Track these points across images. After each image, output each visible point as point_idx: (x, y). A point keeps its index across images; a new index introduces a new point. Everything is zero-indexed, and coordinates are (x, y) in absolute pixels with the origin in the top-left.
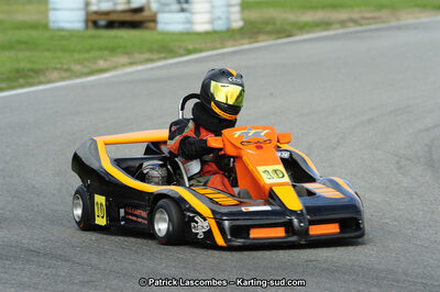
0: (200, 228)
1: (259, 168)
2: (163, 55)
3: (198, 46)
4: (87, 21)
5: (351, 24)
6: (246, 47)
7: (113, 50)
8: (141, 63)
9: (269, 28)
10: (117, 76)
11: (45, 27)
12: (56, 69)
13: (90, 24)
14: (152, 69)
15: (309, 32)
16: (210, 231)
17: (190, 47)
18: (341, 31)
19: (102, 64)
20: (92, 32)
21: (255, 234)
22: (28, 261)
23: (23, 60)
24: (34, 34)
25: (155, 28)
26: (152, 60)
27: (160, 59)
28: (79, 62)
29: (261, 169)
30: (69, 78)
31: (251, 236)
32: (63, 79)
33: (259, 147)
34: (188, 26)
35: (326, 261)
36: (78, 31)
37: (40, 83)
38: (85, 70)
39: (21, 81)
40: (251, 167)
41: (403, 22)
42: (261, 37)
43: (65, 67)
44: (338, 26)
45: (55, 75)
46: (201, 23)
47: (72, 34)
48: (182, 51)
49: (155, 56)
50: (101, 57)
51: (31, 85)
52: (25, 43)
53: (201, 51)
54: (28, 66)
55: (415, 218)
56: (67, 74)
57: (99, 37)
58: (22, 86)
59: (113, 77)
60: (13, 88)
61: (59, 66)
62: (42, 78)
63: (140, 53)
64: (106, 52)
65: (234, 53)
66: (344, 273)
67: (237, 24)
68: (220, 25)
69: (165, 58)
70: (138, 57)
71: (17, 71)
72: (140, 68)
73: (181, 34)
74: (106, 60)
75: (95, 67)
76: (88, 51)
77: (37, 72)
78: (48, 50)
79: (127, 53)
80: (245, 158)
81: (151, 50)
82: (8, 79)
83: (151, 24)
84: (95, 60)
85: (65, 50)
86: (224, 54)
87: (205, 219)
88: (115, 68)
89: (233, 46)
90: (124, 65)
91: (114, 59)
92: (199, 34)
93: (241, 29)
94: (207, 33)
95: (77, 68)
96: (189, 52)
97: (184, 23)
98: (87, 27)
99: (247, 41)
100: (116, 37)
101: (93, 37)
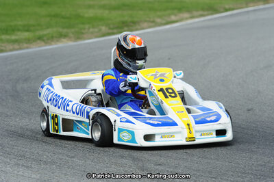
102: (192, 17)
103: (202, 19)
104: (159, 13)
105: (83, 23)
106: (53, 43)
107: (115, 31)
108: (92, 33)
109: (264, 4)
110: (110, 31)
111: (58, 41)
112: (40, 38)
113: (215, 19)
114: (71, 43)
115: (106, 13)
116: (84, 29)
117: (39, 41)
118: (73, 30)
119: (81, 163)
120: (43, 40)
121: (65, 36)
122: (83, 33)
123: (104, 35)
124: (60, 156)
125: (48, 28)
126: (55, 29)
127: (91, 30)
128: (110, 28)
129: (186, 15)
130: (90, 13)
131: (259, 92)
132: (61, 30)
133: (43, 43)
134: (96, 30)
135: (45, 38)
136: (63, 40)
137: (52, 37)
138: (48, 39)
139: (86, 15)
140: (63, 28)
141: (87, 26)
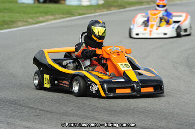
0: (94, 89)
1: (118, 63)
2: (68, 16)
3: (84, 12)
5: (152, 3)
6: (105, 12)
7: (46, 13)
8: (59, 19)
9: (116, 4)
10: (48, 24)
11: (16, 2)
12: (21, 21)
13: (36, 2)
14: (64, 22)
15: (133, 6)
16: (98, 90)
17: (81, 12)
18: (147, 6)
19: (41, 19)
20: (37, 5)
21: (118, 91)
22: (10, 106)
23: (7, 17)
24: (11, 5)
25: (65, 4)
26: (64, 18)
27: (67, 17)
28: (31, 18)
29: (119, 64)
30: (27, 25)
31: (116, 92)
32: (24, 26)
33: (118, 55)
34: (80, 3)
35: (142, 108)
36: (31, 4)
37: (14, 27)
38: (34, 22)
39: (6, 26)
40: (115, 63)
41: (175, 3)
42: (112, 8)
43: (25, 20)
44: (146, 4)
45: (21, 23)
46: (85, 2)
47: (28, 6)
48: (77, 14)
49: (65, 16)
50: (41, 16)
51: (10, 28)
52: (7, 9)
54: (9, 20)
55: (181, 89)
56: (26, 23)
57: (40, 7)
58: (6, 28)
59: (46, 25)
61: (22, 20)
62: (15, 25)
63: (58, 14)
64: (43, 14)
65: (100, 15)
66: (151, 113)
67: (101, 2)
68: (94, 3)
69: (70, 17)
70: (57, 16)
71: (4, 22)
72: (58, 21)
73: (77, 6)
74: (43, 17)
75: (38, 20)
76: (36, 13)
77: (12, 22)
78: (17, 12)
79: (53, 14)
80: (112, 59)
81: (63, 13)
83: (63, 2)
84: (38, 17)
85: (25, 12)
87: (96, 85)
88: (47, 21)
89: (100, 12)
90: (51, 20)
91: (47, 17)
92: (84, 7)
93: (103, 5)
94: (88, 6)
95: (30, 21)
96: (80, 14)
97: (77, 1)
98: (34, 3)
99: (105, 10)
100: (47, 7)
101: (37, 7)
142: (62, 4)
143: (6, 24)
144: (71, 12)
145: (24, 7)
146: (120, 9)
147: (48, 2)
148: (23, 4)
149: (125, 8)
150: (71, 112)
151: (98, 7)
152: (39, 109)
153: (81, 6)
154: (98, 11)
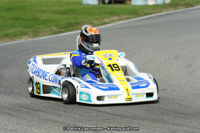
2: (134, 16)
3: (150, 12)
4: (99, 1)
6: (172, 12)
7: (112, 14)
8: (124, 19)
9: (183, 2)
10: (113, 26)
11: (81, 3)
13: (101, 2)
14: (129, 22)
17: (147, 12)
19: (107, 20)
20: (102, 5)
23: (72, 18)
24: (76, 6)
25: (130, 4)
26: (129, 18)
27: (133, 18)
28: (96, 19)
34: (145, 2)
36: (96, 5)
38: (99, 23)
39: (71, 28)
42: (179, 7)
43: (91, 22)
46: (151, 2)
47: (93, 7)
48: (142, 14)
49: (130, 16)
50: (106, 17)
51: (76, 30)
52: (72, 11)
53: (151, 14)
54: (73, 21)
57: (105, 8)
58: (71, 31)
59: (111, 26)
60: (67, 31)
61: (87, 21)
62: (80, 27)
63: (124, 15)
64: (108, 15)
65: (167, 14)
67: (168, 1)
68: (160, 1)
69: (135, 17)
70: (123, 17)
71: (69, 24)
72: (124, 22)
73: (142, 6)
74: (108, 18)
75: (104, 21)
76: (100, 14)
77: (78, 24)
78: (83, 14)
79: (118, 15)
81: (129, 14)
82: (65, 27)
83: (129, 2)
84: (104, 18)
85: (90, 14)
86: (162, 15)
88: (112, 22)
89: (166, 11)
90: (117, 21)
91: (112, 18)
92: (150, 6)
93: (169, 4)
94: (154, 6)
95: (95, 22)
96: (146, 14)
98: (99, 3)
99: (172, 9)
100: (112, 8)
101: (103, 8)
102: (120, 20)
103: (128, 21)
104: (96, 17)
105: (39, 24)
106: (16, 39)
107: (63, 30)
108: (46, 32)
109: (174, 10)
110: (60, 30)
111: (20, 38)
112: (7, 36)
113: (138, 20)
114: (30, 39)
115: (56, 16)
116: (40, 29)
117: (5, 38)
118: (31, 29)
119: (37, 131)
120: (9, 37)
121: (26, 34)
122: (39, 32)
123: (55, 33)
124: (22, 126)
125: (12, 28)
126: (18, 29)
127: (45, 29)
128: (59, 28)
129: (116, 18)
130: (45, 16)
131: (170, 76)
132: (22, 30)
133: (9, 40)
134: (49, 29)
135: (10, 36)
136: (24, 37)
137: (16, 35)
138: (13, 37)
139: (41, 18)
140: (24, 28)
141: (42, 27)
142: (127, 4)
143: (72, 26)
144: (137, 12)
145: (89, 8)
146: (187, 7)
147: (113, 2)
148: (88, 5)
149: (192, 6)
150: (141, 115)
151: (164, 6)
152: (107, 113)
153: (146, 6)
154: (165, 10)
